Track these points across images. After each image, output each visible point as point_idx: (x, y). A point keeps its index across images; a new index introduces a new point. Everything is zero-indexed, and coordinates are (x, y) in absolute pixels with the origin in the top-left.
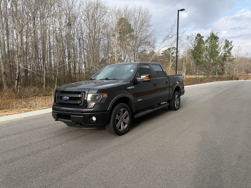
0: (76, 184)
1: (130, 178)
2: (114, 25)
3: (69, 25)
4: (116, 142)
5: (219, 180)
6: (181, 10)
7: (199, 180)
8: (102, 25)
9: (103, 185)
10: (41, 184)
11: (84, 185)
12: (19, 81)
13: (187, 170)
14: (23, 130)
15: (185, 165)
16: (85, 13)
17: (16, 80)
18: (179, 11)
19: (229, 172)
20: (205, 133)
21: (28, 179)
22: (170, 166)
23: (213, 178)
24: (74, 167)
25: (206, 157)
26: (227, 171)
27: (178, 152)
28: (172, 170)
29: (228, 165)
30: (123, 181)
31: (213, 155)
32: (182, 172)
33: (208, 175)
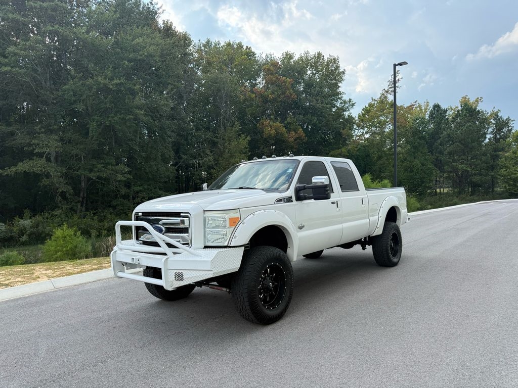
5: (498, 376)
6: (400, 64)
7: (463, 376)
13: (441, 361)
15: (438, 355)
18: (395, 65)
19: (515, 366)
23: (487, 374)
26: (511, 365)
28: (414, 361)
30: (336, 376)
31: (485, 340)
32: (433, 364)
33: (477, 369)
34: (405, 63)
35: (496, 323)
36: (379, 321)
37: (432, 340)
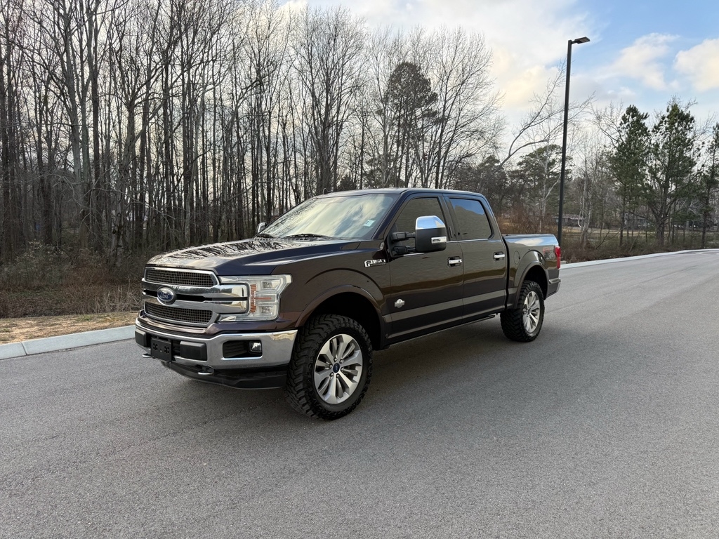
0: (276, 519)
1: (417, 514)
2: (381, 83)
3: (259, 83)
4: (382, 416)
6: (579, 41)
7: (610, 533)
8: (349, 83)
9: (346, 527)
10: (188, 512)
11: (296, 524)
12: (121, 237)
13: (577, 503)
14: (137, 371)
15: (574, 491)
16: (303, 51)
17: (114, 233)
18: (570, 43)
19: (700, 518)
20: (638, 403)
21: (157, 497)
22: (530, 491)
23: (651, 532)
24: (271, 476)
25: (635, 471)
26: (694, 516)
27: (553, 454)
28: (533, 501)
29: (698, 499)
30: (398, 522)
31: (656, 468)
32: (562, 508)
33: (635, 521)
34: (585, 40)
35: (680, 440)
36: (492, 428)
37: (570, 464)
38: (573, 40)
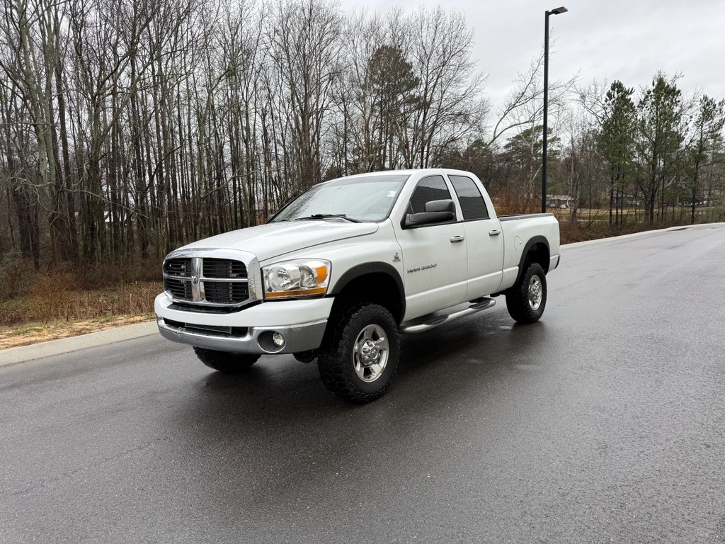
2: (360, 70)
3: (230, 73)
6: (556, 12)
8: (326, 71)
16: (278, 38)
18: (548, 14)
34: (563, 10)
38: (550, 11)
